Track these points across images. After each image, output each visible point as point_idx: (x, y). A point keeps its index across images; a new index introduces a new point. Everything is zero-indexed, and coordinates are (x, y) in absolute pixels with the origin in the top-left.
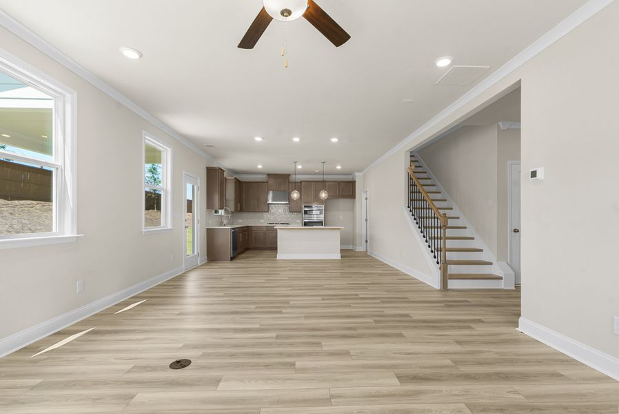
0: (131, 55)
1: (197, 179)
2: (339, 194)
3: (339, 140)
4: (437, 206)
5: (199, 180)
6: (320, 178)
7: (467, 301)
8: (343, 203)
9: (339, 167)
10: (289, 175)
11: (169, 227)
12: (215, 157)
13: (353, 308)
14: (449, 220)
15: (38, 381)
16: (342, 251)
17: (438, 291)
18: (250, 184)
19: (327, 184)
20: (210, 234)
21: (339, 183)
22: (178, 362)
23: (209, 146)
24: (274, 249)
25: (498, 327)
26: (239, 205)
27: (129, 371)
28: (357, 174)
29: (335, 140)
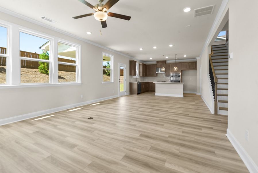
0: (89, 33)
1: (125, 65)
2: (188, 68)
3: (173, 45)
4: (216, 73)
5: (126, 65)
6: (174, 61)
7: (220, 121)
8: (191, 72)
9: (185, 56)
10: (166, 61)
11: (113, 81)
12: (133, 57)
13: (160, 114)
14: (218, 80)
15: (64, 116)
16: (184, 94)
17: (212, 115)
18: (149, 65)
19: (182, 63)
20: (131, 84)
21: (188, 63)
22: (91, 118)
23: (128, 53)
24: (155, 91)
25: (217, 132)
26: (145, 74)
27: (80, 118)
28: (197, 58)
29: (171, 46)
